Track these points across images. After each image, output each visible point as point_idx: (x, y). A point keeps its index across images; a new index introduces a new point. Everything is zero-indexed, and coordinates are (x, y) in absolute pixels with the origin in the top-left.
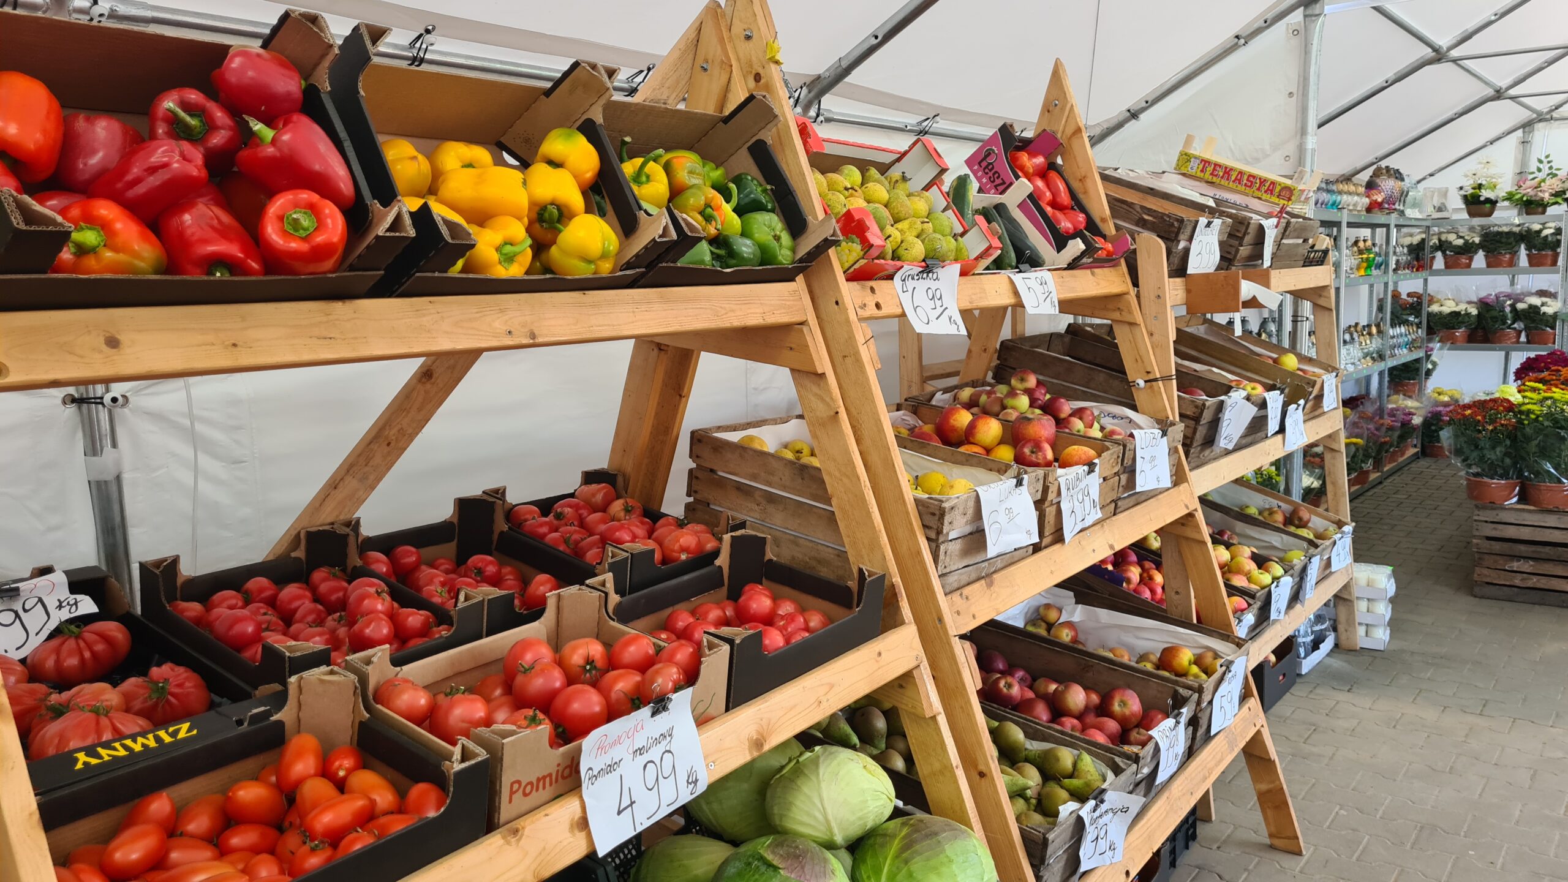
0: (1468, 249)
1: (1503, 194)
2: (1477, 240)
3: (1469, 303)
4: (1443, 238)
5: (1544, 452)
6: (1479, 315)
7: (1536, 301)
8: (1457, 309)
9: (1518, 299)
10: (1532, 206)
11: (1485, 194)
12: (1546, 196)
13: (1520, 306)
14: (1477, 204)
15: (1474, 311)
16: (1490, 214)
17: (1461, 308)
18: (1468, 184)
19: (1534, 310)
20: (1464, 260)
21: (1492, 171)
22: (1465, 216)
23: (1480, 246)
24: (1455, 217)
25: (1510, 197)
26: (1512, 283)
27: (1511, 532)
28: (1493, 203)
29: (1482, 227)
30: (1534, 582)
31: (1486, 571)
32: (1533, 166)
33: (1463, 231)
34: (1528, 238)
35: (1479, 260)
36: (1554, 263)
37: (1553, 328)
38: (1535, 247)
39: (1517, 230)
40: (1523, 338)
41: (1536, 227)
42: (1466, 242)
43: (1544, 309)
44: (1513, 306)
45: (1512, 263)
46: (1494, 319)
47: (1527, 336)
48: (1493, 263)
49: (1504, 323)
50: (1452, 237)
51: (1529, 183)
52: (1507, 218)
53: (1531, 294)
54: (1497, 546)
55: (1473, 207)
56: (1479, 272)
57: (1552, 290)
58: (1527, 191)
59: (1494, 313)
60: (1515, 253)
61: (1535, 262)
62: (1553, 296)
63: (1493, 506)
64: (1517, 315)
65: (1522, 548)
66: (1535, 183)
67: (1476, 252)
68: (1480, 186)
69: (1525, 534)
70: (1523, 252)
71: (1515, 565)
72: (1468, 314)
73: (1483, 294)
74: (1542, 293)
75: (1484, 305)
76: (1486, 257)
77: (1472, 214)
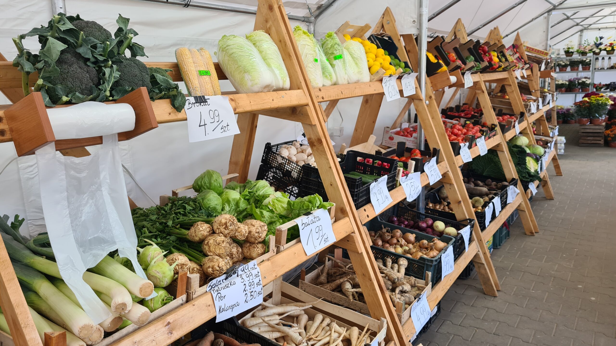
0: (566, 66)
1: (575, 50)
2: (568, 63)
3: (566, 81)
4: (559, 63)
5: (597, 112)
6: (569, 84)
7: (584, 80)
8: (563, 83)
9: (579, 79)
10: (584, 53)
11: (571, 50)
12: (587, 51)
13: (580, 81)
14: (568, 53)
15: (567, 83)
16: (572, 56)
17: (564, 82)
18: (566, 47)
19: (584, 82)
20: (564, 69)
21: (572, 44)
22: (565, 56)
23: (569, 65)
24: (562, 57)
25: (577, 51)
26: (577, 75)
27: (588, 131)
28: (572, 53)
29: (570, 60)
30: (593, 142)
31: (582, 140)
32: (583, 42)
33: (564, 60)
34: (582, 62)
35: (569, 69)
36: (589, 69)
37: (589, 87)
38: (584, 65)
39: (579, 60)
40: (580, 91)
41: (585, 59)
42: (565, 64)
43: (587, 82)
44: (578, 81)
45: (577, 69)
46: (573, 85)
47: (582, 90)
48: (573, 70)
49: (575, 86)
50: (561, 63)
51: (582, 47)
52: (576, 57)
53: (582, 78)
54: (584, 134)
55: (568, 54)
56: (568, 72)
57: (588, 77)
58: (582, 49)
59: (573, 84)
60: (578, 67)
61: (584, 69)
62: (589, 78)
63: (584, 125)
64: (579, 84)
65: (591, 134)
66: (584, 47)
67: (568, 67)
68: (569, 48)
69: (591, 131)
70: (580, 66)
71: (589, 138)
72: (566, 84)
73: (570, 78)
74: (586, 78)
75: (570, 81)
76: (571, 68)
77: (567, 56)
